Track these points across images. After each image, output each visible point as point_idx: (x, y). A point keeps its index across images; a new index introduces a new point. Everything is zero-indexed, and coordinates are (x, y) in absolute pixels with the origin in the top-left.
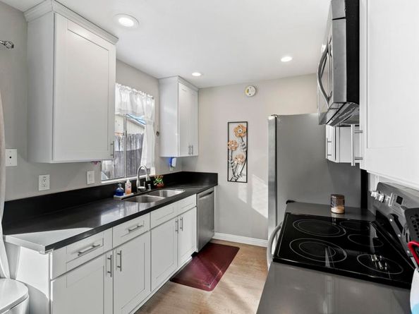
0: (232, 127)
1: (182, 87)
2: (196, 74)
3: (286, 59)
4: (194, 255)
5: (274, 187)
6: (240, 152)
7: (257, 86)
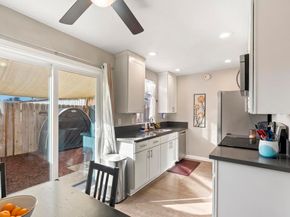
0: (197, 97)
1: (170, 77)
2: (178, 70)
3: (228, 61)
4: (177, 163)
5: (220, 130)
6: (201, 110)
7: (211, 74)
